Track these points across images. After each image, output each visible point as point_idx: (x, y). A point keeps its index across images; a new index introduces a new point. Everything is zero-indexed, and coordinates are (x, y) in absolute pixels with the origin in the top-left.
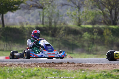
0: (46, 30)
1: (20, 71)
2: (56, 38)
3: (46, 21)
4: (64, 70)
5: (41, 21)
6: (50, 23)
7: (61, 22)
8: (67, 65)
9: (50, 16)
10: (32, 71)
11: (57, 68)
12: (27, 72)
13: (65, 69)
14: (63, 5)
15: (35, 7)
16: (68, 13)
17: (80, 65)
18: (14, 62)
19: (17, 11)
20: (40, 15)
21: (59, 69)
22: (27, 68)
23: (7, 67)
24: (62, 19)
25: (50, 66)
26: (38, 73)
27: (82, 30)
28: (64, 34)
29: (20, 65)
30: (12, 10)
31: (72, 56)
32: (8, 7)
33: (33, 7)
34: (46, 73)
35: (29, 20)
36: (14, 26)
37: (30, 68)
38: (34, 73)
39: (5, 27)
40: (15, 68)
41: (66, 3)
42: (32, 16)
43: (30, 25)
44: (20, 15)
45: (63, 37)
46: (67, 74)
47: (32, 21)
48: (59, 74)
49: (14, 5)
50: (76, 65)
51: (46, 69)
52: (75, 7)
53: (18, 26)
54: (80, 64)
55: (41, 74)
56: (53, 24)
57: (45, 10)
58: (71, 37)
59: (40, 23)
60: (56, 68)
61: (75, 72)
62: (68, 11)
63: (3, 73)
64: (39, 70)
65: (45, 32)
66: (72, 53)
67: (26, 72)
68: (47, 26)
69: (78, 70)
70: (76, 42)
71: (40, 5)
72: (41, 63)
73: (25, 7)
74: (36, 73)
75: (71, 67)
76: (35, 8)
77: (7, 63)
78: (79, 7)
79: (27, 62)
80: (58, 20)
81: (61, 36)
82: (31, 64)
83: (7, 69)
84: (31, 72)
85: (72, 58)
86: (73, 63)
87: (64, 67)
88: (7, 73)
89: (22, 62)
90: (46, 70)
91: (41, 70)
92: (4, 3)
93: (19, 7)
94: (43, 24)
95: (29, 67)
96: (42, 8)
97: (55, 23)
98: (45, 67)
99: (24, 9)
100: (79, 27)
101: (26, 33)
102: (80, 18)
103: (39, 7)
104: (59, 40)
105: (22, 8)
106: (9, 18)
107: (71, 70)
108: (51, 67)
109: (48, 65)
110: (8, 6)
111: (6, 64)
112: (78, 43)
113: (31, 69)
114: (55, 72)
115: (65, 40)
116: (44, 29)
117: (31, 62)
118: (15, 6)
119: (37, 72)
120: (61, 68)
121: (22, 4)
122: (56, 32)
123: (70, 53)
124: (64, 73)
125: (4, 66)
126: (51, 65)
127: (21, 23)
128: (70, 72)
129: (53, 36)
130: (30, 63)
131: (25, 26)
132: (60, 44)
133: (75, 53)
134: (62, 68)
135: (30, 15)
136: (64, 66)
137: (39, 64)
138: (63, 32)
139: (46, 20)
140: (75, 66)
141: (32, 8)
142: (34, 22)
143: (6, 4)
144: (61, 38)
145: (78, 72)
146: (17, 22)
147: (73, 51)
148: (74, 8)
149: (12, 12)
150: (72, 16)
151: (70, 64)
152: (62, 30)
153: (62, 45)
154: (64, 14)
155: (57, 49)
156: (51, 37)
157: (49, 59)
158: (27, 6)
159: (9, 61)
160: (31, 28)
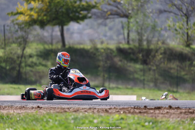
0: (134, 53)
1: (91, 119)
2: (150, 66)
3: (134, 37)
4: (164, 119)
5: (124, 39)
6: (140, 41)
7: (158, 40)
8: (168, 111)
9: (139, 31)
10: (111, 119)
11: (152, 116)
12: (104, 122)
13: (166, 117)
14: (161, 12)
15: (114, 15)
16: (169, 26)
17: (190, 111)
18: (82, 104)
19: (86, 21)
20: (123, 27)
21: (156, 118)
22: (103, 114)
23: (71, 114)
24: (160, 35)
25: (140, 112)
26: (121, 123)
27: (192, 53)
28: (162, 60)
29: (92, 110)
30: (77, 19)
31: (177, 95)
32: (71, 15)
33: (111, 14)
34: (134, 123)
35: (105, 36)
36: (82, 46)
37: (108, 116)
38: (114, 123)
39: (67, 47)
40: (84, 115)
41: (166, 10)
42: (110, 29)
43: (108, 44)
44: (91, 28)
45: (162, 65)
46: (168, 125)
47: (111, 38)
48: (156, 126)
49: (82, 10)
50: (184, 111)
51: (134, 117)
52: (182, 16)
53: (88, 46)
54: (190, 109)
55: (126, 125)
56: (145, 43)
57: (132, 20)
58: (174, 65)
59: (123, 42)
60: (150, 115)
61: (181, 123)
62: (170, 23)
63: (64, 124)
64: (122, 119)
65: (132, 56)
66: (177, 92)
67: (102, 122)
68: (135, 46)
69: (187, 120)
70: (183, 73)
71: (123, 12)
72: (125, 107)
73: (99, 14)
74: (118, 123)
75: (176, 114)
76: (116, 16)
77: (70, 106)
78: (187, 16)
79: (102, 105)
80: (153, 37)
81: (158, 64)
82: (110, 109)
83: (71, 116)
84: (111, 122)
85: (177, 99)
86: (179, 107)
87: (164, 114)
88: (70, 123)
89: (95, 105)
90: (134, 119)
91: (126, 119)
92: (65, 7)
93: (89, 15)
94: (128, 43)
95: (106, 114)
96: (126, 16)
97: (149, 42)
98: (133, 113)
99: (98, 17)
100: (187, 49)
101: (100, 58)
102: (190, 33)
103: (122, 14)
104: (154, 70)
105: (94, 17)
106: (72, 33)
107: (174, 119)
108: (142, 114)
109: (137, 111)
110: (72, 13)
111: (68, 108)
112: (186, 74)
114: (149, 123)
115: (165, 70)
116: (130, 51)
117: (110, 105)
118: (82, 12)
119: (119, 122)
120: (158, 116)
121: (94, 10)
122: (150, 57)
123: (174, 92)
124: (163, 125)
125: (66, 111)
126: (142, 111)
127: (92, 41)
128: (174, 123)
129: (145, 62)
130: (109, 107)
131: (99, 46)
132: (157, 76)
133: (181, 91)
134: (161, 115)
135: (107, 28)
136: (164, 113)
137: (123, 108)
138: (161, 56)
139: (133, 35)
140: (181, 113)
141: (111, 16)
142: (113, 39)
143: (68, 9)
144: (157, 66)
145: (186, 122)
146: (86, 39)
147: (177, 88)
148: (180, 17)
149: (78, 22)
150: (176, 30)
151: (173, 109)
152: (159, 53)
153: (160, 78)
154: (163, 27)
155: (152, 84)
156: (141, 64)
157: (140, 101)
158: (101, 13)
159: (74, 104)
160: (108, 49)
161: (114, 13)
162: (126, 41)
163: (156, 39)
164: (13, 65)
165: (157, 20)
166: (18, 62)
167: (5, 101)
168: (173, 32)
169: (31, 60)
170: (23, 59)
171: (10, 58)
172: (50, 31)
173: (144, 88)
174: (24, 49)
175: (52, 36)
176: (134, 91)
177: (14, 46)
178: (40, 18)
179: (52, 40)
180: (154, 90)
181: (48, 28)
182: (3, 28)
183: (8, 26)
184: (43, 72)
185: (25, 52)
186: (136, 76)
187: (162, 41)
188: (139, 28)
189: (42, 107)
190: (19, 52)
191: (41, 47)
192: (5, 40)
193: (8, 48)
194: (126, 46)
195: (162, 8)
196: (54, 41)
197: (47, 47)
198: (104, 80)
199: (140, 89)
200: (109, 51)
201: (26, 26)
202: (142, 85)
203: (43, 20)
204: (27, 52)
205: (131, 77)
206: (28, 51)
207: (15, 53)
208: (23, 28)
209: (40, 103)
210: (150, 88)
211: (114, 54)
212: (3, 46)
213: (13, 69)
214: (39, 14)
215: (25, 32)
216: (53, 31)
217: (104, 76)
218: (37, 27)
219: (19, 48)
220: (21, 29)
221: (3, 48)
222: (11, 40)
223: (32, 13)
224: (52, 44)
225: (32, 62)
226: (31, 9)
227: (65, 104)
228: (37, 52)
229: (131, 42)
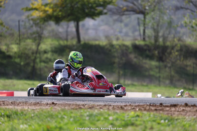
0: (150, 50)
1: (106, 116)
2: (165, 63)
3: (150, 34)
4: (180, 117)
5: (140, 35)
6: (156, 38)
7: (174, 37)
8: (184, 108)
9: (155, 27)
10: (126, 117)
11: (168, 114)
12: (119, 119)
13: (182, 114)
14: (177, 8)
15: (130, 11)
16: (186, 23)
19: (102, 17)
20: (139, 24)
21: (172, 115)
22: (118, 111)
23: (86, 110)
24: (176, 32)
25: (156, 110)
26: (137, 120)
28: (178, 57)
29: (107, 107)
30: (93, 15)
31: (193, 93)
32: (87, 11)
33: (127, 10)
34: (150, 121)
35: (120, 32)
36: (97, 43)
37: (123, 113)
38: (130, 120)
39: (82, 43)
40: (99, 112)
41: (183, 6)
42: (126, 25)
43: (123, 40)
44: (107, 24)
45: (178, 62)
46: (184, 123)
47: (127, 35)
48: (172, 124)
53: (103, 42)
55: (142, 123)
56: (161, 40)
57: (148, 17)
58: (190, 62)
59: (139, 38)
60: (166, 112)
62: (186, 20)
63: (78, 121)
64: (138, 116)
65: (147, 52)
66: (193, 89)
67: (117, 119)
68: (151, 43)
71: (139, 8)
72: (141, 104)
73: (115, 10)
74: (133, 120)
75: (192, 112)
76: (132, 13)
77: (85, 103)
79: (118, 102)
80: (170, 33)
81: (173, 61)
82: (125, 106)
83: (86, 113)
84: (126, 119)
85: (192, 97)
86: (195, 105)
87: (180, 112)
88: (85, 120)
89: (110, 101)
90: (150, 116)
91: (142, 117)
92: (80, 3)
93: (105, 11)
94: (144, 39)
95: (122, 111)
96: (143, 13)
97: (165, 39)
98: (149, 110)
99: (114, 13)
101: (116, 54)
103: (138, 10)
104: (170, 68)
105: (109, 13)
106: (88, 29)
107: (190, 117)
108: (158, 111)
109: (153, 108)
110: (87, 9)
111: (83, 105)
113: (126, 115)
114: (165, 120)
115: (181, 68)
116: (145, 48)
117: (125, 102)
118: (97, 8)
119: (135, 119)
120: (174, 114)
121: (110, 6)
122: (166, 54)
123: (190, 89)
124: (179, 122)
125: (80, 108)
127: (107, 37)
128: (190, 121)
129: (160, 59)
130: (124, 104)
131: (115, 42)
132: (173, 73)
134: (177, 113)
135: (122, 25)
136: (180, 110)
137: (139, 105)
138: (177, 53)
139: (149, 32)
141: (126, 13)
142: (129, 36)
143: (83, 5)
144: (172, 63)
146: (101, 35)
147: (193, 86)
148: (196, 14)
149: (93, 18)
150: (192, 27)
151: (189, 107)
152: (175, 50)
153: (176, 75)
154: (180, 24)
155: (167, 82)
156: (157, 61)
157: (155, 98)
158: (117, 10)
159: (89, 101)
160: (124, 45)
161: (130, 9)
162: (142, 37)
163: (172, 36)
164: (27, 61)
165: (173, 17)
166: (33, 58)
167: (19, 97)
168: (189, 29)
169: (45, 55)
170: (38, 55)
171: (25, 54)
172: (65, 27)
173: (160, 85)
174: (39, 45)
175: (67, 32)
176: (149, 88)
177: (29, 41)
178: (55, 14)
179: (67, 36)
180: (170, 87)
181: (64, 23)
182: (17, 23)
183: (23, 21)
185: (39, 48)
186: (152, 73)
187: (178, 38)
188: (155, 25)
189: (56, 104)
190: (34, 47)
191: (56, 43)
192: (20, 35)
193: (22, 44)
194: (142, 43)
195: (178, 4)
196: (69, 37)
197: (62, 43)
198: (119, 77)
199: (156, 86)
200: (124, 48)
201: (41, 21)
202: (158, 82)
203: (59, 15)
204: (41, 48)
205: (147, 73)
206: (43, 47)
207: (30, 49)
208: (38, 23)
209: (55, 99)
210: (166, 86)
211: (130, 51)
212: (18, 41)
213: (27, 64)
214: (55, 9)
215: (40, 27)
216: (68, 27)
217: (119, 73)
218: (52, 23)
219: (34, 44)
220: (37, 25)
221: (17, 44)
222: (25, 36)
223: (47, 8)
224: (67, 40)
225: (47, 58)
226: (46, 5)
227: (80, 100)
228: (51, 48)
229: (147, 39)
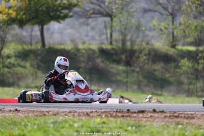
0: (117, 54)
1: (71, 123)
2: (133, 68)
3: (117, 37)
4: (148, 123)
5: (107, 38)
6: (124, 42)
7: (142, 41)
8: (152, 114)
9: (123, 31)
10: (92, 124)
11: (135, 120)
12: (85, 126)
13: (149, 121)
14: (146, 11)
16: (154, 26)
17: (175, 114)
18: (62, 107)
19: (67, 20)
20: (106, 27)
21: (139, 122)
22: (83, 118)
23: (50, 117)
24: (144, 36)
25: (123, 116)
26: (103, 127)
27: (178, 54)
28: (146, 62)
29: (72, 113)
30: (58, 18)
31: (161, 99)
32: (52, 14)
33: (94, 13)
34: (116, 128)
35: (87, 36)
36: (62, 47)
37: (89, 120)
38: (96, 127)
39: (47, 47)
40: (64, 119)
41: (151, 9)
42: (93, 29)
43: (90, 44)
44: (72, 27)
45: (146, 66)
46: (152, 130)
47: (93, 38)
48: (139, 131)
49: (62, 9)
50: (168, 115)
51: (116, 121)
52: (167, 15)
53: (69, 46)
54: (175, 113)
55: (108, 130)
56: (128, 44)
58: (159, 67)
59: (106, 42)
60: (133, 119)
61: (166, 127)
62: (155, 22)
63: (42, 128)
64: (104, 123)
65: (114, 57)
66: (161, 95)
67: (82, 126)
68: (118, 47)
69: (172, 124)
70: (168, 75)
71: (105, 11)
72: (108, 110)
73: (81, 13)
74: (100, 127)
75: (160, 118)
76: (98, 15)
77: (49, 109)
79: (83, 108)
80: (138, 37)
81: (142, 65)
82: (91, 112)
83: (50, 120)
84: (92, 126)
85: (161, 103)
86: (163, 111)
87: (148, 118)
88: (49, 127)
89: (75, 108)
90: (116, 123)
91: (108, 123)
92: (45, 6)
93: (71, 14)
94: (111, 43)
95: (87, 118)
96: (110, 15)
97: (133, 42)
98: (115, 117)
99: (80, 16)
100: (173, 50)
101: (82, 59)
102: (175, 33)
103: (105, 14)
104: (138, 72)
106: (53, 33)
107: (158, 123)
108: (125, 118)
109: (120, 115)
110: (52, 12)
111: (47, 112)
112: (171, 77)
113: (91, 121)
114: (132, 127)
115: (149, 72)
116: (112, 52)
117: (91, 108)
118: (63, 11)
119: (101, 126)
120: (142, 120)
121: (76, 9)
122: (134, 58)
123: (158, 95)
124: (147, 129)
125: (45, 115)
126: (124, 115)
127: (73, 41)
128: (158, 127)
129: (128, 64)
130: (90, 110)
131: (81, 46)
132: (141, 78)
133: (165, 94)
134: (144, 119)
135: (89, 28)
136: (148, 116)
137: (105, 112)
138: (145, 57)
140: (166, 117)
141: (92, 16)
142: (95, 40)
143: (48, 8)
144: (141, 67)
145: (171, 126)
146: (67, 39)
147: (162, 91)
148: (165, 16)
149: (58, 22)
150: (161, 30)
151: (157, 113)
152: (143, 55)
153: (144, 80)
154: (148, 27)
155: (135, 87)
156: (124, 65)
158: (83, 12)
159: (53, 107)
160: (90, 49)
161: (96, 12)
162: (109, 41)
163: (140, 39)
165: (141, 20)
168: (158, 32)
169: (9, 60)
170: (1, 60)
172: (29, 31)
173: (127, 91)
174: (2, 49)
175: (31, 35)
176: (116, 94)
178: (19, 17)
179: (31, 40)
180: (137, 92)
181: (28, 27)
184: (21, 74)
185: (2, 52)
186: (119, 78)
187: (146, 42)
188: (123, 28)
189: (20, 111)
191: (19, 47)
194: (109, 47)
195: (147, 7)
196: (34, 42)
197: (26, 47)
199: (123, 92)
200: (91, 52)
201: (4, 25)
202: (125, 88)
203: (23, 18)
204: (4, 53)
205: (114, 79)
206: (6, 51)
208: (1, 27)
209: (18, 106)
210: (133, 91)
211: (96, 55)
214: (19, 12)
215: (3, 31)
216: (32, 31)
218: (16, 26)
223: (11, 11)
224: (31, 44)
225: (10, 63)
226: (10, 8)
227: (44, 107)
228: (15, 52)
229: (114, 43)
